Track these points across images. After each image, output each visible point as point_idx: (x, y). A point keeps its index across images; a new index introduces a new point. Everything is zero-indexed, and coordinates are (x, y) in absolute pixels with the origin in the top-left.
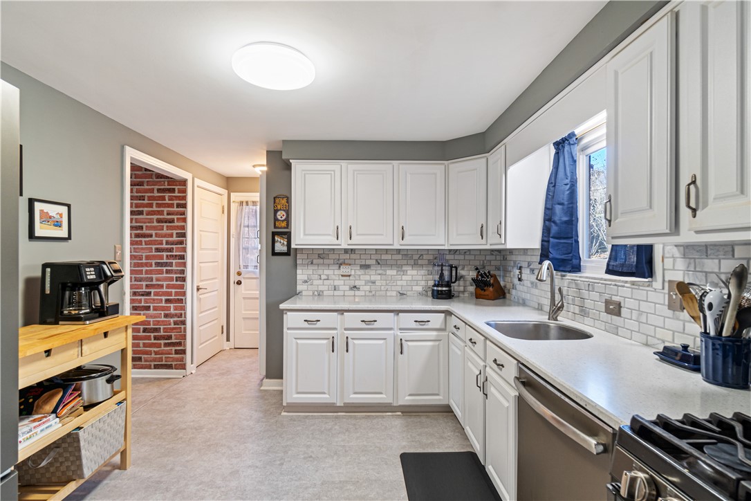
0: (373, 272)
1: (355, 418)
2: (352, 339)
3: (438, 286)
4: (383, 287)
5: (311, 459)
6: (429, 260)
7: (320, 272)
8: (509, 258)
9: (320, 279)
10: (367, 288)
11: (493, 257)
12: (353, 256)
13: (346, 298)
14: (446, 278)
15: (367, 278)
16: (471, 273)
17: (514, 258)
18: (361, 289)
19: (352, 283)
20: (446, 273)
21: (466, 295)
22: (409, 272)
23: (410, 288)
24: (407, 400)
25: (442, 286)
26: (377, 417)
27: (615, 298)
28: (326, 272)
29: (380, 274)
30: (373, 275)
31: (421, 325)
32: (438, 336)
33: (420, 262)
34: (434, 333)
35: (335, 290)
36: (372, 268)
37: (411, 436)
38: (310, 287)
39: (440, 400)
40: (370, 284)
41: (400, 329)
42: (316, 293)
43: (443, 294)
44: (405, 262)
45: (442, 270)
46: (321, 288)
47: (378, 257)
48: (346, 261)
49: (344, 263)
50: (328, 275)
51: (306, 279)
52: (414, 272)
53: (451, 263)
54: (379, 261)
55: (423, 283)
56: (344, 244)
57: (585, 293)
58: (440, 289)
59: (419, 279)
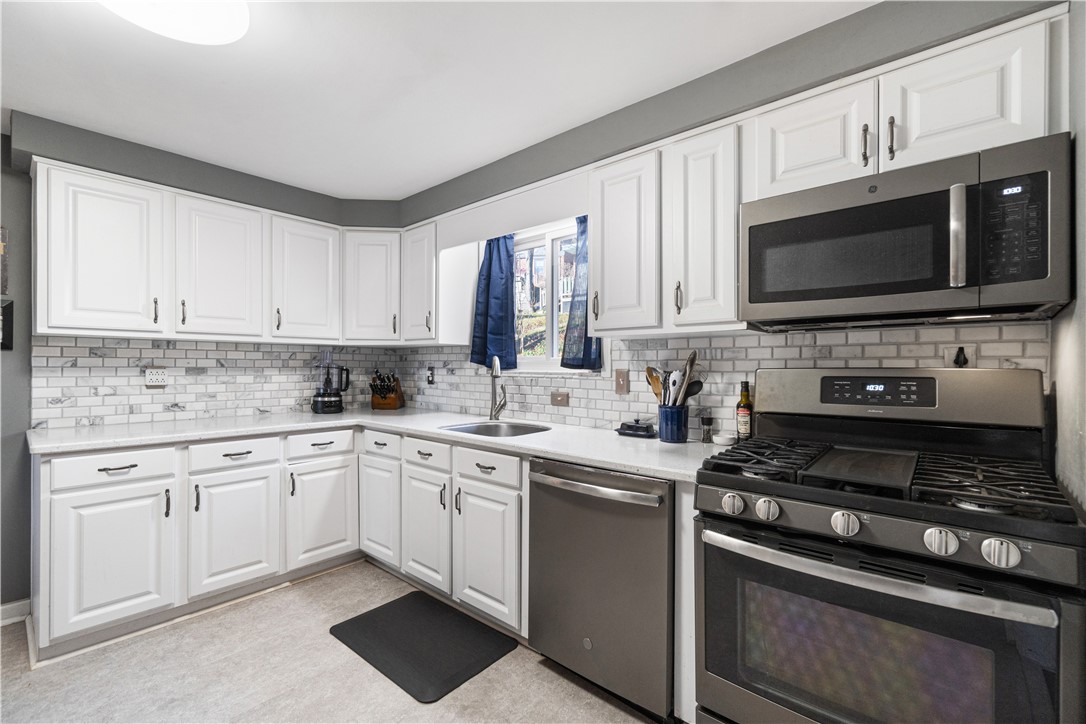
0: (212, 380)
1: (213, 615)
2: (206, 487)
3: (323, 395)
4: (229, 403)
5: (176, 703)
6: (304, 360)
7: (96, 381)
8: (410, 358)
9: (96, 394)
10: (201, 406)
11: (387, 358)
12: (170, 353)
13: (155, 424)
14: (335, 385)
15: (201, 389)
16: (361, 378)
17: (419, 357)
18: (188, 408)
19: (171, 400)
20: (335, 379)
21: (356, 406)
22: (274, 379)
23: (275, 402)
24: (301, 560)
25: (329, 395)
26: (252, 600)
27: (561, 390)
28: (111, 381)
29: (224, 383)
30: (212, 383)
31: (321, 449)
32: (344, 461)
33: (291, 363)
34: (339, 458)
35: (132, 412)
36: (209, 373)
37: (325, 604)
38: (68, 412)
39: (348, 546)
40: (206, 399)
41: (289, 460)
42: (85, 422)
43: (332, 407)
44: (268, 363)
45: (328, 374)
46: (95, 412)
47: (221, 355)
48: (156, 363)
49: (153, 367)
50: (115, 388)
51: (59, 395)
52: (283, 378)
53: (341, 364)
54: (223, 362)
55: (296, 393)
56: (167, 330)
57: (526, 389)
58: (326, 399)
59: (290, 388)
